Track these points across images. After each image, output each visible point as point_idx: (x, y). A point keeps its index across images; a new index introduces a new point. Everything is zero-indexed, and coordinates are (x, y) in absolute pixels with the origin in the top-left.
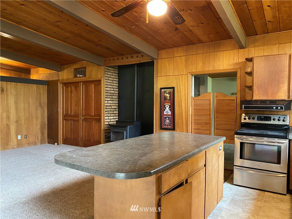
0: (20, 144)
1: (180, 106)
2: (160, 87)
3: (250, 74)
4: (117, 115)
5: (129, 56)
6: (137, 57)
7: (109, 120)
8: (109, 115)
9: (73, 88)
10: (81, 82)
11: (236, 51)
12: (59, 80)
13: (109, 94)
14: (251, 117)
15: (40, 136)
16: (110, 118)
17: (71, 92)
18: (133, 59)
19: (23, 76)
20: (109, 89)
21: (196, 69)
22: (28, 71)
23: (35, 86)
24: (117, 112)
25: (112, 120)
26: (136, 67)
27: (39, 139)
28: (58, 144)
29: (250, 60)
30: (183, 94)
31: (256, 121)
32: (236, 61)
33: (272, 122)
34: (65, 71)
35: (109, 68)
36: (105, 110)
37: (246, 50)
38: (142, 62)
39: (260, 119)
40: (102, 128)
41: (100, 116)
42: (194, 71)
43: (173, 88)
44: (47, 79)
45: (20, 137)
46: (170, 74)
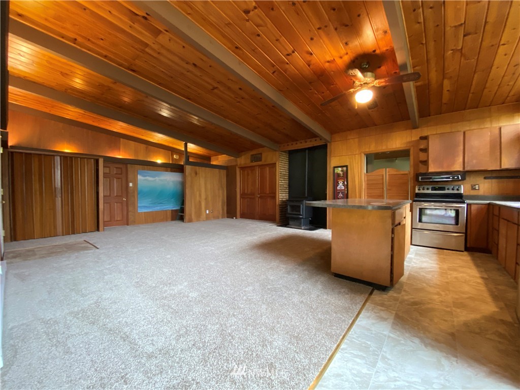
0: (208, 218)
1: (354, 181)
2: (333, 165)
3: (425, 150)
4: (288, 193)
5: (303, 141)
6: (311, 141)
7: (282, 197)
8: (282, 193)
9: (250, 172)
10: (256, 166)
11: (410, 130)
12: (237, 165)
13: (282, 175)
14: (425, 188)
15: (221, 211)
16: (283, 195)
17: (248, 175)
18: (308, 143)
19: (206, 162)
20: (282, 170)
21: (369, 148)
22: (208, 158)
23: (217, 171)
24: (288, 190)
25: (284, 197)
26: (307, 151)
27: (221, 214)
28: (236, 218)
29: (425, 138)
30: (356, 171)
31: (430, 191)
32: (409, 139)
33: (446, 192)
34: (243, 157)
35: (283, 153)
36: (280, 188)
37: (419, 129)
38: (315, 145)
39: (434, 189)
40: (277, 203)
41: (275, 193)
42: (367, 150)
43: (347, 166)
44: (226, 165)
45: (208, 212)
46: (344, 154)
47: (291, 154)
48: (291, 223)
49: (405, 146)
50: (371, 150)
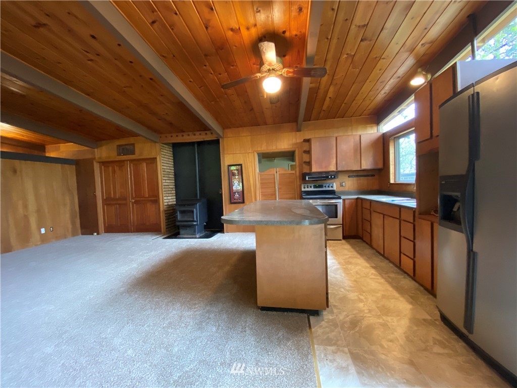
0: (44, 239)
1: (249, 181)
2: (227, 163)
3: (308, 152)
4: (175, 195)
5: (190, 133)
6: (200, 134)
7: (168, 201)
8: (167, 195)
9: (117, 168)
10: (127, 160)
11: (294, 133)
12: (95, 159)
13: (166, 173)
14: (309, 186)
15: (70, 226)
16: (169, 198)
17: (114, 172)
18: (196, 137)
19: (36, 153)
20: (165, 167)
21: (261, 148)
23: (59, 166)
24: (174, 192)
25: (170, 200)
26: (196, 146)
27: (70, 230)
28: (98, 234)
29: (308, 141)
30: (250, 170)
31: (312, 189)
32: (294, 141)
33: (324, 189)
34: (104, 148)
35: (165, 146)
36: (164, 190)
37: (302, 132)
38: (205, 140)
39: (315, 187)
40: (162, 209)
41: (158, 196)
42: (259, 149)
43: (241, 165)
44: (74, 158)
45: (43, 231)
46: (237, 152)
47: (176, 147)
48: (182, 232)
49: (291, 147)
50: (262, 149)
